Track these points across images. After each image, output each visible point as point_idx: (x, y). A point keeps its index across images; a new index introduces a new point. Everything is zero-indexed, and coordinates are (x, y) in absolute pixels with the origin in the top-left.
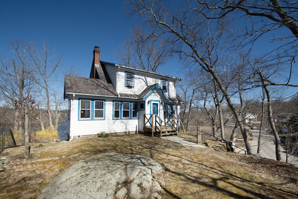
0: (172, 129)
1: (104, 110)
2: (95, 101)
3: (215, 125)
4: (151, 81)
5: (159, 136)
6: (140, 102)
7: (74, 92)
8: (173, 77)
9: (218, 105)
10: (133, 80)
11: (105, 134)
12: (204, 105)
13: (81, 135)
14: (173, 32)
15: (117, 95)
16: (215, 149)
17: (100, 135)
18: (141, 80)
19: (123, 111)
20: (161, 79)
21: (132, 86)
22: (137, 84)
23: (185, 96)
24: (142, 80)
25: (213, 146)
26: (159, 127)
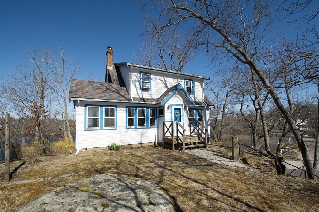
0: (199, 140)
1: (115, 117)
2: (104, 108)
3: (256, 134)
4: (172, 82)
5: (182, 149)
6: (159, 107)
7: (79, 97)
8: (199, 77)
9: (260, 108)
10: (150, 82)
11: (116, 146)
12: (241, 110)
13: (88, 147)
14: (196, 17)
15: (130, 100)
16: (259, 167)
17: (111, 148)
18: (158, 81)
19: (139, 118)
20: (185, 79)
21: (148, 89)
22: (154, 86)
23: (217, 100)
24: (161, 81)
25: (256, 163)
26: (181, 137)
